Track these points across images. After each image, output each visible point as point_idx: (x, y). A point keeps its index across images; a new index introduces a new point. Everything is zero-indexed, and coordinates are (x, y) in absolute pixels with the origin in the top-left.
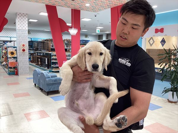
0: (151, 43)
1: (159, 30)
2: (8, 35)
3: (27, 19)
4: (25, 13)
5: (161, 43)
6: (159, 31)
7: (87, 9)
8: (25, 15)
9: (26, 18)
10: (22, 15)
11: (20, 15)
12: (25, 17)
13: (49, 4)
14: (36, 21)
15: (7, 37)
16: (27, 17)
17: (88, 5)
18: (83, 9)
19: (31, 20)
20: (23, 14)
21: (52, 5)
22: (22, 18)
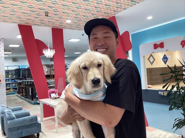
0: (152, 61)
1: (158, 45)
5: (163, 61)
6: (158, 47)
7: (70, 27)
9: (1, 43)
14: (18, 46)
17: (69, 21)
18: (65, 28)
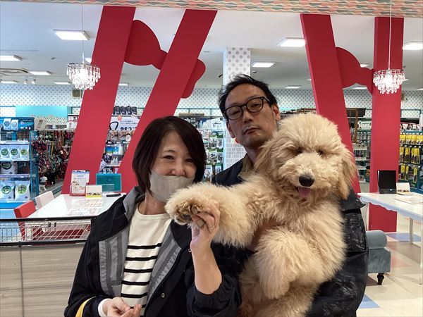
2: (205, 105)
3: (249, 61)
4: (245, 47)
8: (245, 53)
9: (246, 59)
10: (237, 53)
11: (233, 53)
12: (245, 57)
13: (311, 12)
14: (269, 65)
15: (204, 109)
16: (248, 57)
19: (257, 65)
20: (241, 49)
21: (320, 13)
22: (237, 61)
